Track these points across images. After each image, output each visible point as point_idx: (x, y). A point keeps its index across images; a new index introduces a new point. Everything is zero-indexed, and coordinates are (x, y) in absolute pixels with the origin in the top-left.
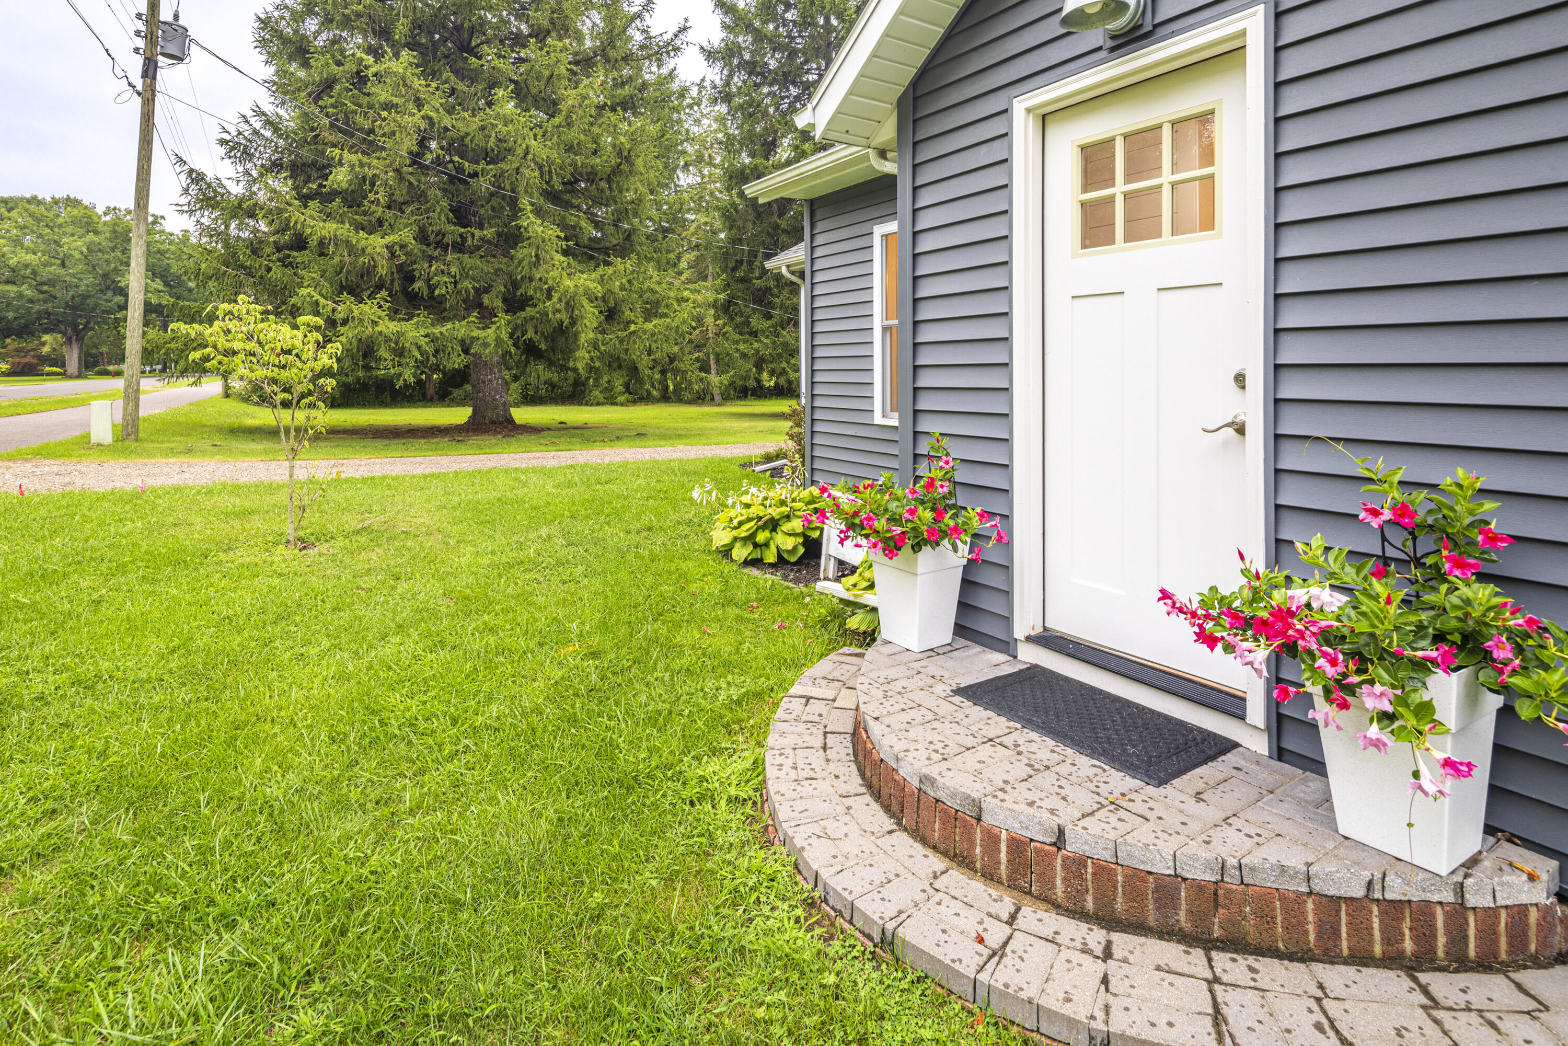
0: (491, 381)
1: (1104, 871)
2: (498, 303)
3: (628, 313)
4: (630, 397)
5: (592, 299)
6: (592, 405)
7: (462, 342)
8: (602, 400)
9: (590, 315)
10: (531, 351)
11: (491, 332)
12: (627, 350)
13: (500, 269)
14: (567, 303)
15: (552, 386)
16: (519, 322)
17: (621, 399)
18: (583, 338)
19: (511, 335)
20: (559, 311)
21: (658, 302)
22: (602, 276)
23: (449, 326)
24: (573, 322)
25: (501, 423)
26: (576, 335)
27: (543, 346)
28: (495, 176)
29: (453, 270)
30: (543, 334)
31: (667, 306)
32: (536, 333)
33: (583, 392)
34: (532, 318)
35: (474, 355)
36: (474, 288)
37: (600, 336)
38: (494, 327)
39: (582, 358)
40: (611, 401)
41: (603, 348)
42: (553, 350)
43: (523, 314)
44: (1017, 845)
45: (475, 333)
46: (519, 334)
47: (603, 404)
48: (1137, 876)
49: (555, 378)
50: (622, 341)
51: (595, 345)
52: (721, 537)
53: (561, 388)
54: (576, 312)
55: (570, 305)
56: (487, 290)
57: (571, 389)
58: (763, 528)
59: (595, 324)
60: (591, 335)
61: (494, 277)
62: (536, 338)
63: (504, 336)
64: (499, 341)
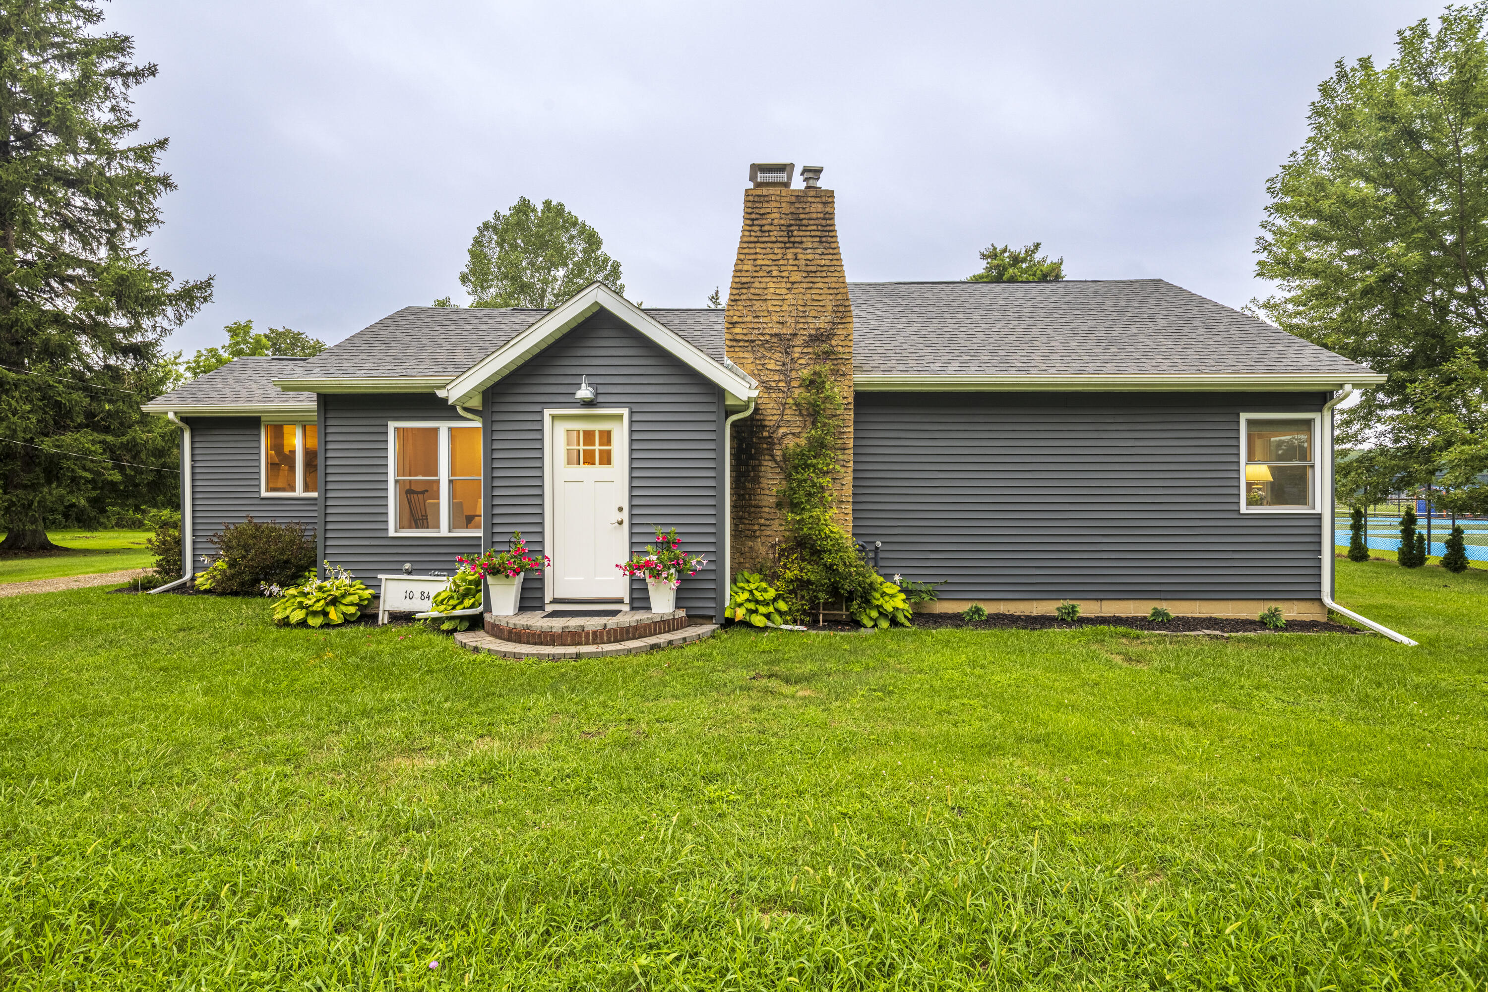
1: (615, 630)
44: (594, 633)
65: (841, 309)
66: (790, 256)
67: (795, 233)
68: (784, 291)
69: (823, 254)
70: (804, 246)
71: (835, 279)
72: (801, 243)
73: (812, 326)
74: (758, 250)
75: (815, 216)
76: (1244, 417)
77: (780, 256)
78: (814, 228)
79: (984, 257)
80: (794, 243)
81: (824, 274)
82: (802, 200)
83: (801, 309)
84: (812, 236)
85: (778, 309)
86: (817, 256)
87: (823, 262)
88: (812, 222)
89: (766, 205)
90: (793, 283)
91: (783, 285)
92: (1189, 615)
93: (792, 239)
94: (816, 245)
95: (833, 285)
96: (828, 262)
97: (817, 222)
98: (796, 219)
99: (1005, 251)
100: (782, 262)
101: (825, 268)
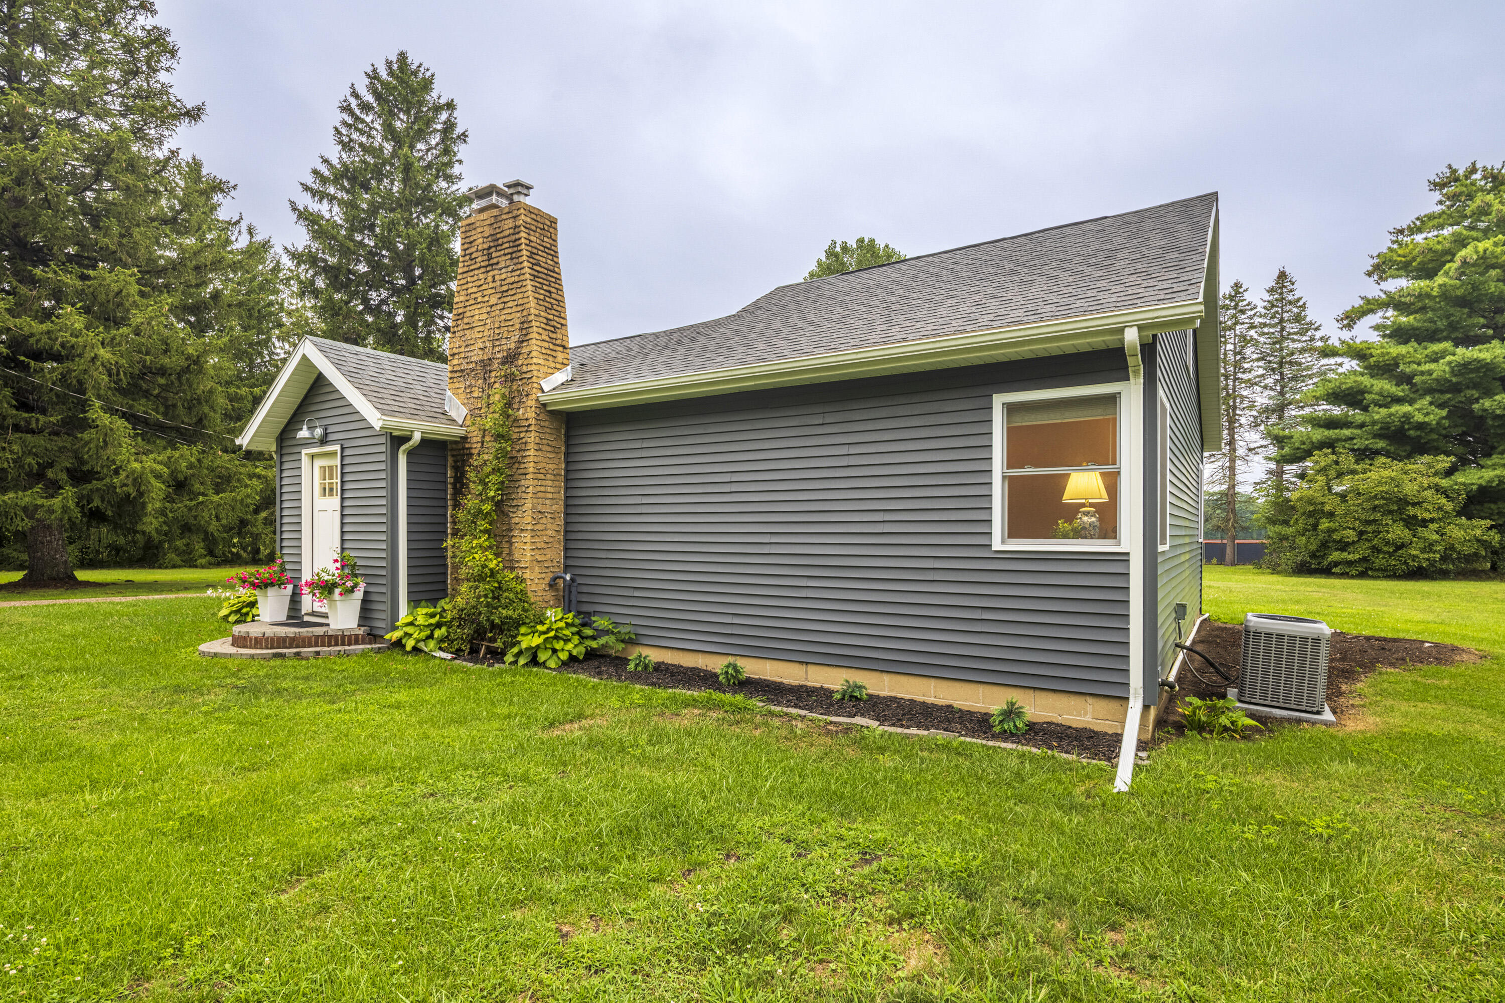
0: (50, 542)
1: (272, 639)
2: (64, 476)
3: (197, 486)
4: (212, 560)
5: (158, 476)
6: (166, 568)
7: (25, 509)
8: (180, 563)
9: (157, 490)
10: (96, 516)
11: (57, 502)
12: (195, 517)
13: (65, 447)
14: (135, 480)
15: (117, 549)
16: (85, 492)
17: (203, 561)
18: (150, 507)
19: (77, 504)
20: (125, 485)
21: (230, 476)
22: (169, 458)
23: (11, 495)
24: (141, 494)
25: (61, 579)
26: (144, 505)
27: (109, 513)
28: (61, 374)
29: (15, 448)
30: (109, 502)
31: (239, 480)
32: (103, 501)
33: (156, 555)
34: (98, 490)
35: (38, 520)
36: (38, 463)
37: (168, 505)
38: (60, 498)
39: (151, 524)
40: (190, 563)
41: (170, 515)
42: (120, 516)
43: (89, 486)
44: (256, 638)
45: (39, 502)
46: (85, 502)
47: (180, 567)
48: (279, 638)
49: (121, 541)
50: (190, 509)
51: (162, 512)
52: (224, 612)
53: (129, 552)
54: (143, 488)
55: (138, 480)
56: (51, 465)
57: (141, 552)
58: (247, 606)
59: (162, 496)
60: (158, 505)
61: (58, 454)
62: (102, 507)
63: (71, 504)
64: (65, 509)
65: (526, 326)
66: (490, 279)
67: (494, 255)
68: (485, 316)
69: (512, 271)
70: (500, 266)
71: (521, 296)
72: (497, 263)
73: (505, 347)
74: (469, 279)
75: (507, 233)
76: (999, 400)
77: (482, 282)
78: (507, 245)
79: (1437, 186)
80: (492, 265)
81: (513, 292)
82: (499, 219)
83: (497, 331)
84: (505, 255)
85: (480, 335)
86: (509, 275)
87: (513, 279)
88: (505, 240)
89: (473, 232)
90: (491, 306)
91: (484, 310)
92: (920, 698)
93: (492, 262)
94: (508, 263)
95: (521, 302)
96: (517, 279)
97: (509, 239)
98: (494, 241)
99: (1473, 170)
100: (484, 287)
101: (515, 286)
